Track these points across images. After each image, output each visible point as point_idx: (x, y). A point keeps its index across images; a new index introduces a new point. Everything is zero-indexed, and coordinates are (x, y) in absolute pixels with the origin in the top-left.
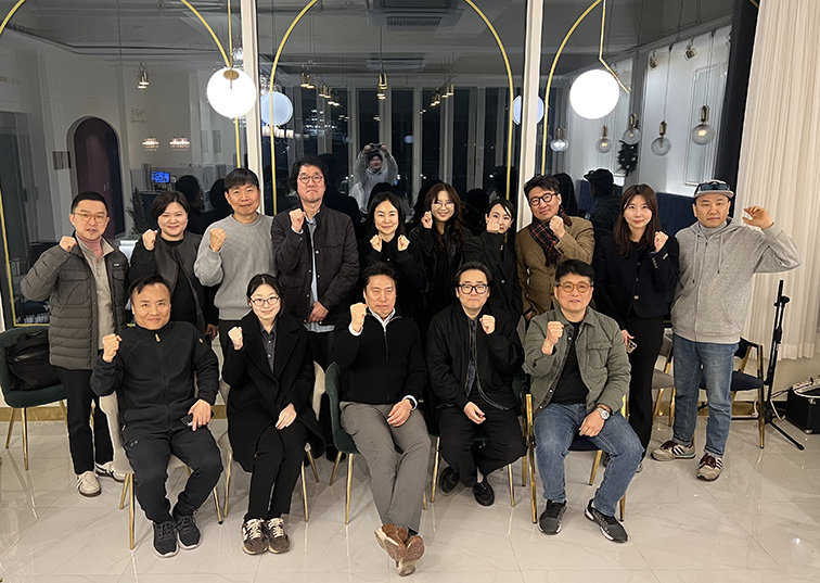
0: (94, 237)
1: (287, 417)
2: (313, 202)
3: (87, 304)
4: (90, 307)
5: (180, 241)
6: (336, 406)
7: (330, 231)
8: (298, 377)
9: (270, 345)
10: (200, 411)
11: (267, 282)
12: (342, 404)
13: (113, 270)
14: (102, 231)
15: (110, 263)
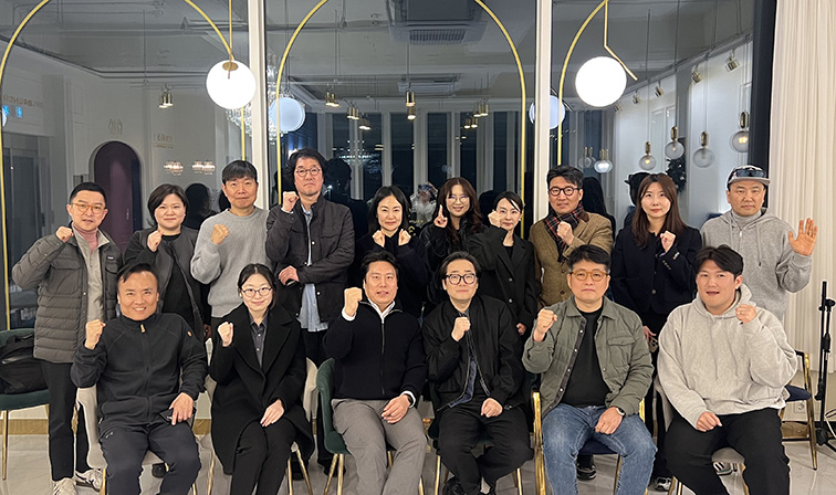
0: (89, 228)
1: (274, 413)
2: (311, 195)
3: (77, 294)
4: (80, 298)
5: (177, 236)
6: (327, 403)
7: (326, 222)
8: (287, 373)
9: (259, 339)
10: (182, 405)
11: (259, 272)
12: (334, 401)
13: (107, 263)
14: (99, 222)
15: (104, 255)
